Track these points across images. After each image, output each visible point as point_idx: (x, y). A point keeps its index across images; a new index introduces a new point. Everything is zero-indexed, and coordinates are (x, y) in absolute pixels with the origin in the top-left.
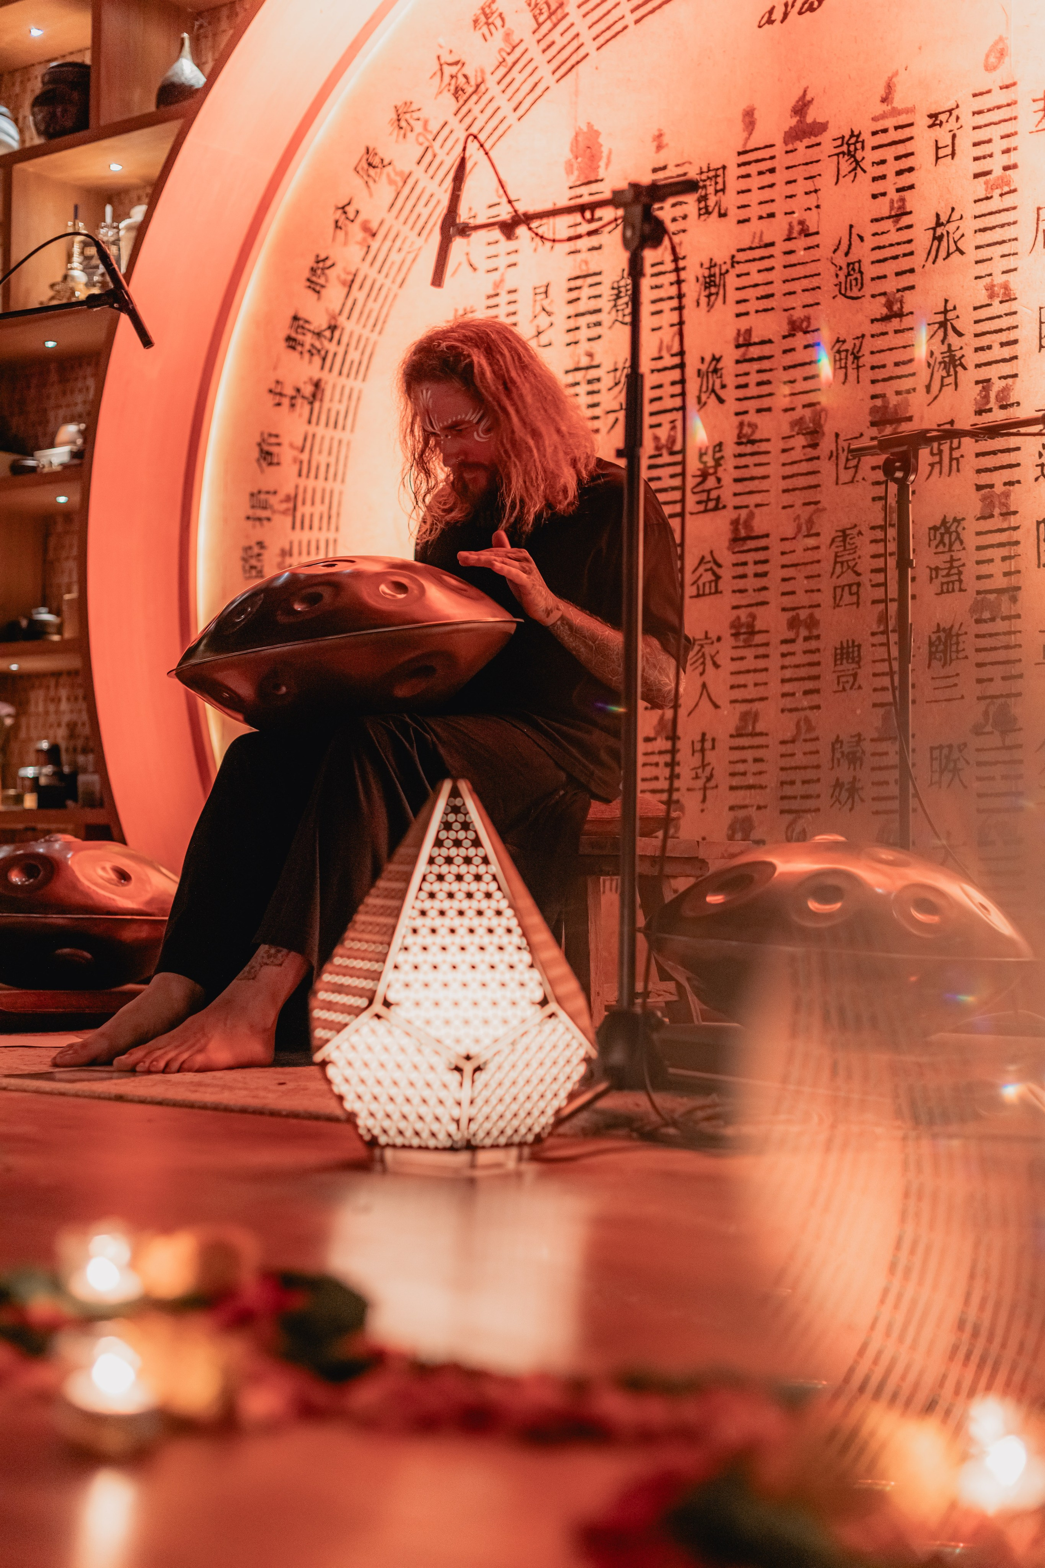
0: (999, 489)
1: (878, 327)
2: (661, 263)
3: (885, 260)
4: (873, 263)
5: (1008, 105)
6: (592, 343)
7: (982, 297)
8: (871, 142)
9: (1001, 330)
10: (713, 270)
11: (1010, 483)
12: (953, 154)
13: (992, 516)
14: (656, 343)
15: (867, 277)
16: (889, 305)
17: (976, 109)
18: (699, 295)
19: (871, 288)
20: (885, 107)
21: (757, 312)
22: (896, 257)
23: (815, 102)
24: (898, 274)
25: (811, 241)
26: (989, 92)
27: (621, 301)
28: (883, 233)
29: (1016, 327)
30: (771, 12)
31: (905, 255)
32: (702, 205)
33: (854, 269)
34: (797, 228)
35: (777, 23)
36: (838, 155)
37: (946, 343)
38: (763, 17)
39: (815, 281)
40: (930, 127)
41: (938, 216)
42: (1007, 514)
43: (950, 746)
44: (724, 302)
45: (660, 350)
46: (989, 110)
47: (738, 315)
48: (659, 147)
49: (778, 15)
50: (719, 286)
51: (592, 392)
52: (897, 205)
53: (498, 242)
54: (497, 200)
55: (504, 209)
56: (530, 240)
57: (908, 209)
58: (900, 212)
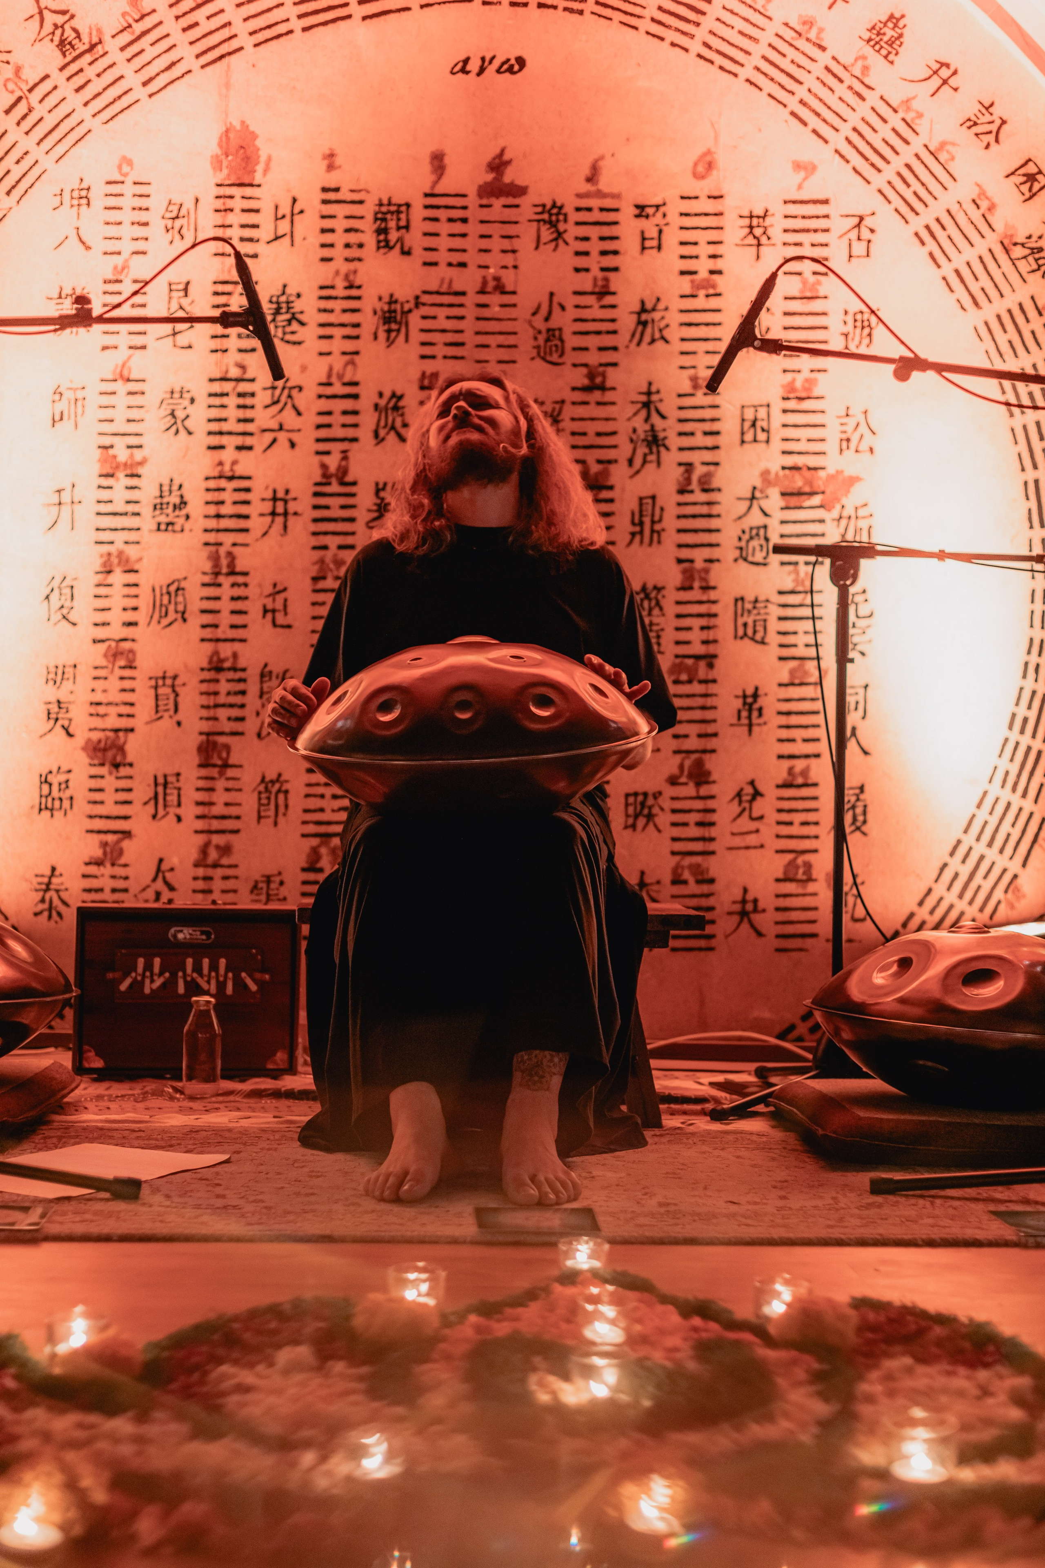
0: (699, 564)
1: (579, 396)
2: (332, 287)
3: (587, 333)
4: (575, 333)
5: (716, 215)
6: (244, 355)
7: (686, 388)
8: (574, 217)
9: (703, 420)
10: (393, 307)
11: (710, 561)
12: (659, 248)
13: (691, 588)
14: (325, 369)
15: (568, 346)
16: (591, 376)
17: (684, 211)
18: (377, 328)
19: (571, 357)
20: (588, 187)
21: (444, 357)
22: (598, 333)
23: (514, 164)
24: (601, 349)
25: (507, 299)
26: (696, 198)
27: (280, 318)
28: (585, 307)
29: (718, 420)
30: (466, 61)
31: (608, 332)
32: (382, 237)
33: (554, 336)
34: (491, 284)
35: (472, 75)
36: (538, 221)
37: (649, 423)
38: (456, 65)
39: (511, 340)
40: (636, 216)
41: (643, 302)
42: (706, 588)
43: (645, 795)
44: (407, 340)
45: (329, 375)
46: (696, 215)
47: (423, 357)
48: (331, 167)
49: (474, 66)
50: (400, 323)
51: (244, 407)
52: (600, 283)
53: (120, 223)
54: (119, 178)
55: (128, 189)
56: (164, 230)
57: (612, 289)
58: (604, 290)
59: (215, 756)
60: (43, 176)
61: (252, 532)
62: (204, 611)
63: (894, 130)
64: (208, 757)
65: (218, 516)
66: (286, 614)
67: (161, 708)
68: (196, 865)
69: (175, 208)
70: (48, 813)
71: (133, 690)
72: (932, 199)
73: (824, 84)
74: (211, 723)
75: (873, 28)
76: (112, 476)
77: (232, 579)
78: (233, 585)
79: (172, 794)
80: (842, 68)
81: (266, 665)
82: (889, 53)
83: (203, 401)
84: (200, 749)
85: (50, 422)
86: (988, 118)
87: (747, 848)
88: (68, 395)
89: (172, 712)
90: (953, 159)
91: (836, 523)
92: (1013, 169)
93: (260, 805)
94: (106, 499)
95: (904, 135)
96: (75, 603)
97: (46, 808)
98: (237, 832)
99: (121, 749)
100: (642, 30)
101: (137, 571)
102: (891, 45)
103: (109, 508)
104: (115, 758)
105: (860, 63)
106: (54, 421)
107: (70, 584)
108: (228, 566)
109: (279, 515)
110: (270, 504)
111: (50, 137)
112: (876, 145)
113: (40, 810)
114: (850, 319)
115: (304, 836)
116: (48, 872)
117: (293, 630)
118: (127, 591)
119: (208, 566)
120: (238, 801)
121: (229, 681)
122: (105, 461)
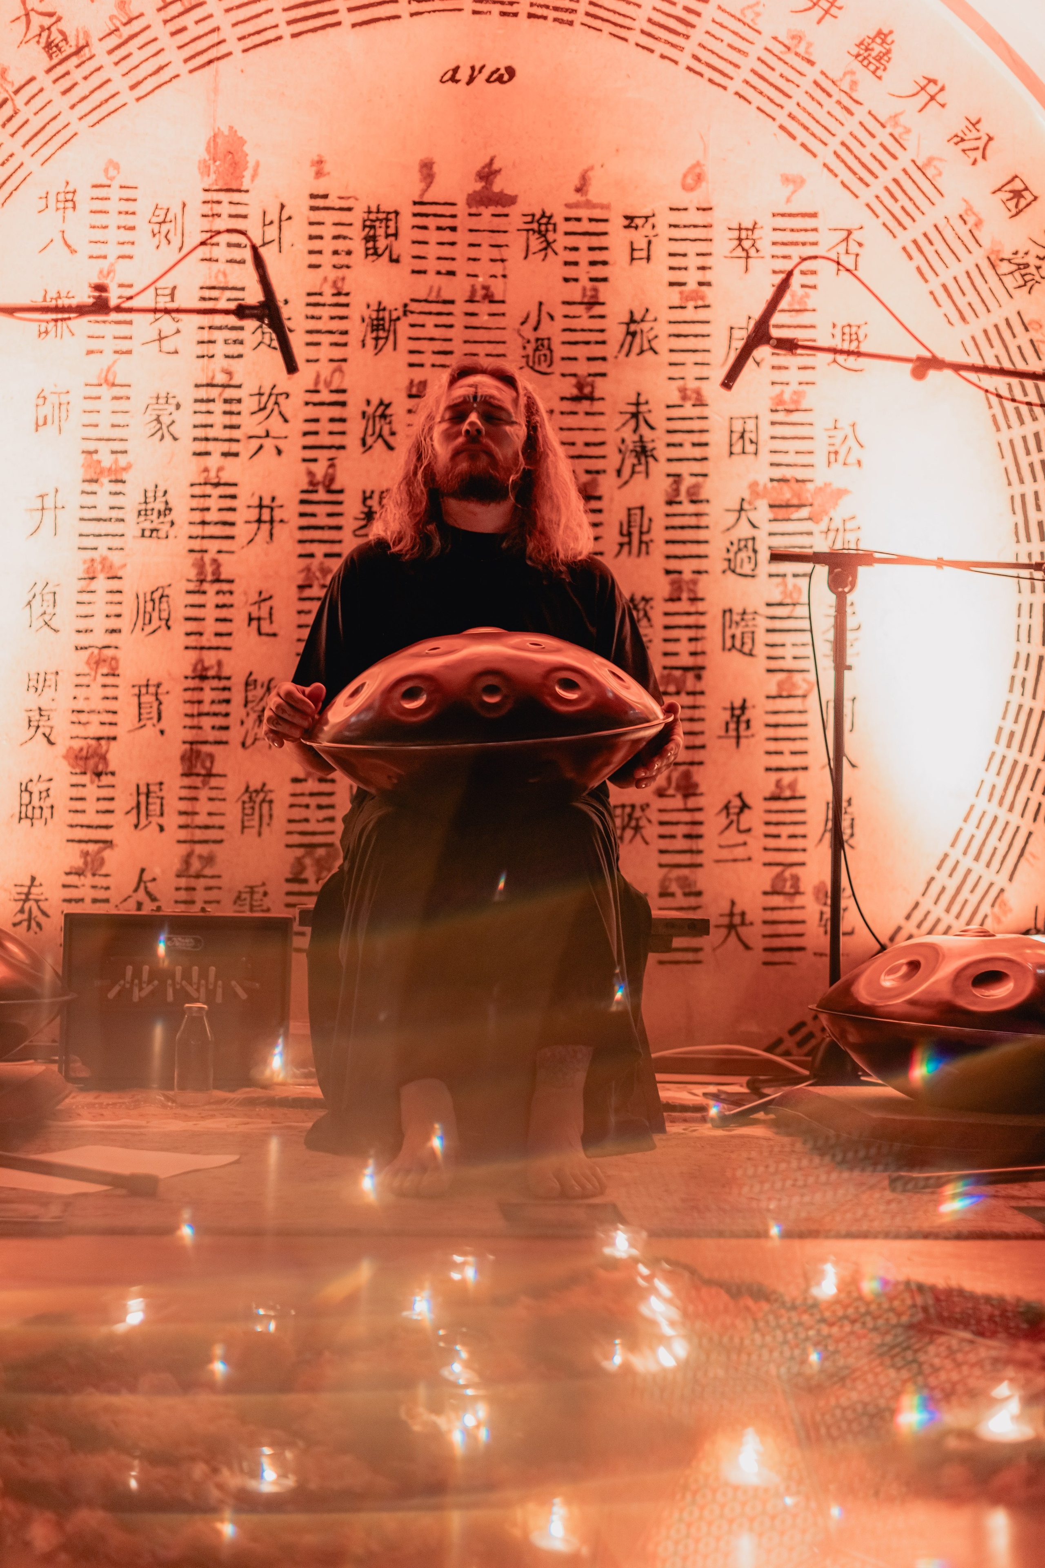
0: (687, 576)
1: (567, 406)
2: (320, 294)
3: (576, 343)
4: (564, 343)
5: (704, 226)
6: (230, 361)
7: (675, 399)
8: (563, 227)
9: (691, 431)
10: (381, 314)
11: (699, 572)
12: (648, 259)
13: (679, 599)
14: (313, 376)
15: (557, 355)
16: (580, 386)
17: (673, 223)
18: (365, 336)
19: (559, 367)
20: (577, 197)
21: (433, 366)
22: (587, 343)
23: (502, 172)
24: (589, 359)
25: (495, 308)
26: (686, 209)
28: (574, 317)
29: (706, 431)
30: (456, 70)
31: (597, 343)
32: (370, 245)
33: (542, 345)
34: (480, 293)
35: (462, 84)
36: (528, 230)
37: (638, 433)
38: (446, 74)
39: (500, 349)
40: (626, 227)
41: (632, 313)
42: (694, 600)
43: (633, 807)
44: (395, 349)
45: (317, 382)
46: (685, 226)
47: (411, 365)
48: (319, 174)
49: (463, 75)
50: (389, 331)
51: (231, 413)
52: (589, 293)
53: (106, 227)
54: (105, 182)
55: (115, 193)
56: (151, 235)
57: (601, 300)
58: (592, 300)
59: (199, 765)
60: (29, 179)
61: (237, 539)
62: (188, 619)
63: (882, 145)
64: (191, 766)
65: (203, 523)
66: (271, 622)
67: (144, 716)
68: (178, 876)
69: (162, 213)
70: (29, 822)
71: (116, 698)
72: (920, 214)
73: (813, 99)
74: (194, 731)
75: (862, 43)
76: (96, 481)
77: (217, 586)
78: (218, 593)
79: (155, 803)
80: (830, 83)
81: (251, 674)
82: (877, 68)
83: (188, 406)
84: (183, 758)
85: (34, 427)
86: (975, 134)
87: (735, 860)
88: (52, 399)
89: (155, 720)
90: (940, 174)
91: (824, 535)
92: (999, 186)
93: (244, 814)
94: (90, 504)
95: (892, 150)
96: (57, 610)
97: (27, 817)
98: (221, 841)
99: (104, 758)
100: (632, 42)
101: (120, 578)
102: (879, 61)
103: (93, 514)
104: (97, 766)
105: (848, 78)
106: (37, 425)
107: (53, 590)
108: (213, 574)
109: (265, 522)
110: (257, 510)
111: (35, 140)
112: (864, 160)
113: (20, 819)
114: (838, 332)
115: (288, 846)
116: (28, 882)
117: (278, 638)
118: (110, 597)
119: (192, 573)
120: (222, 811)
121: (213, 689)
122: (89, 466)
